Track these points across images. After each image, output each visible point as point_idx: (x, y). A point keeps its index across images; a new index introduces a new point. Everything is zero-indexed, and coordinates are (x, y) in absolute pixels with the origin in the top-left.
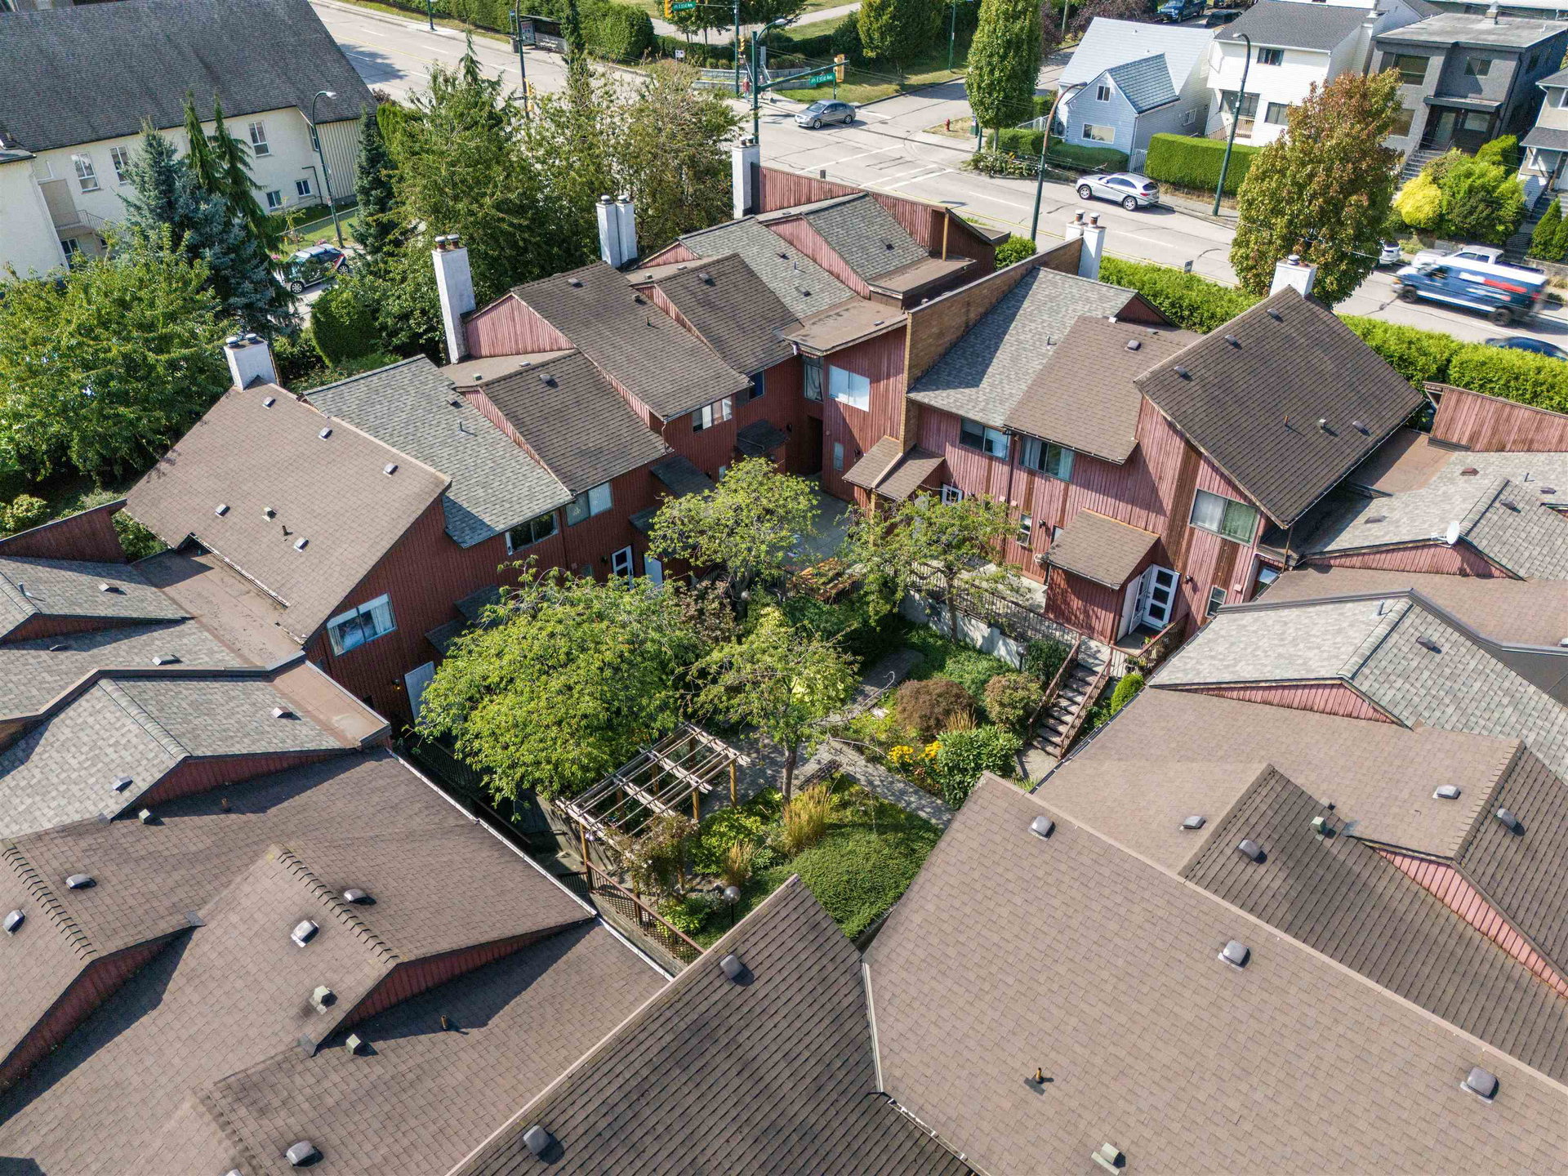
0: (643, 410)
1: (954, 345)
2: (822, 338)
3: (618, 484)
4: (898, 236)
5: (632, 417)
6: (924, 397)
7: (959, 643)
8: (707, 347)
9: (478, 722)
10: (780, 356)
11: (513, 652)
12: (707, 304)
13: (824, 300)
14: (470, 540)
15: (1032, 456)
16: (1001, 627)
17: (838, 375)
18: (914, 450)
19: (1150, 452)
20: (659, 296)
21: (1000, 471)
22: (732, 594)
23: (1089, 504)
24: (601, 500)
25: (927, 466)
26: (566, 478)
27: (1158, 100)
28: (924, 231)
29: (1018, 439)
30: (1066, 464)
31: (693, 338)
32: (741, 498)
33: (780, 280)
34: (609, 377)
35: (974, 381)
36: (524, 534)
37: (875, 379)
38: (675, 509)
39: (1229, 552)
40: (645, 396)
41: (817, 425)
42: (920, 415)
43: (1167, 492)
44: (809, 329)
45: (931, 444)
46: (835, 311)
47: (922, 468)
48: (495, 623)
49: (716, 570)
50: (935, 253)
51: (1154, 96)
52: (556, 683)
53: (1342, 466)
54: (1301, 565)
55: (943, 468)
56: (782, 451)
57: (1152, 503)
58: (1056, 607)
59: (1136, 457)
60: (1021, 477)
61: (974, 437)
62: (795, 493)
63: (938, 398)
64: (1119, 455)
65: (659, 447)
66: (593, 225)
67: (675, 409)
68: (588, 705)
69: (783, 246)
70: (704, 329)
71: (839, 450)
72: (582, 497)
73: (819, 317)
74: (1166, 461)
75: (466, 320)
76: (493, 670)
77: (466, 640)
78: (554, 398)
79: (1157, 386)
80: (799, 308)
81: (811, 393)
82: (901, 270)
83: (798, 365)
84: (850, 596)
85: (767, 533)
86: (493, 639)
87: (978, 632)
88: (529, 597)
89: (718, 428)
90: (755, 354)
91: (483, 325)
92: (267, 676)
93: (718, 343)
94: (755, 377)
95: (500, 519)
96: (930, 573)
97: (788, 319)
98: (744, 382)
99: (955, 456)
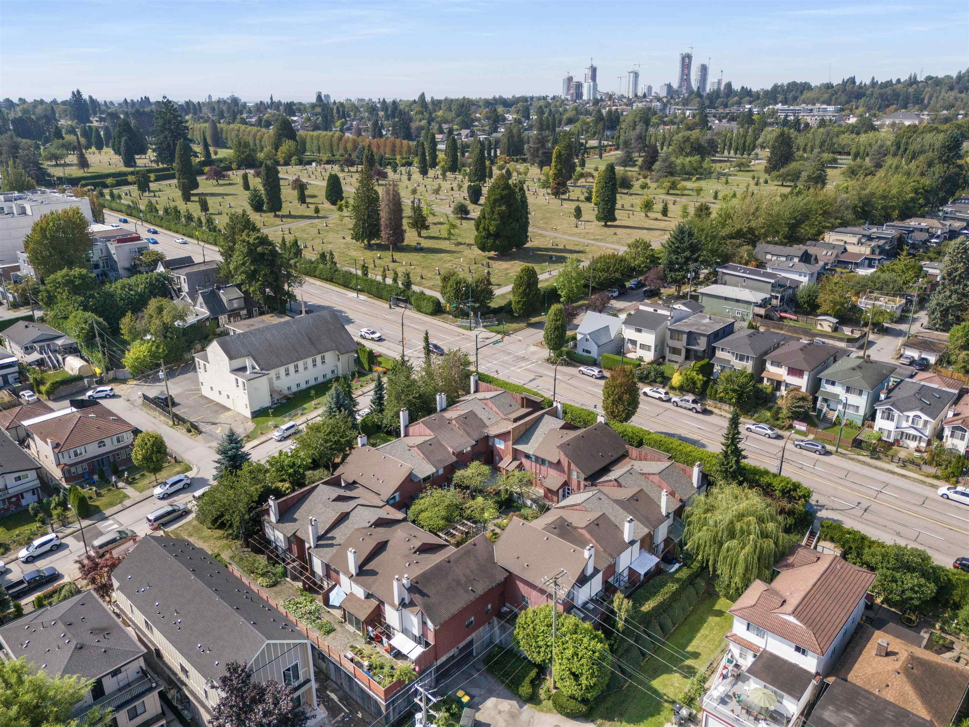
0: (451, 450)
1: (523, 434)
2: (493, 431)
3: (445, 468)
4: (513, 403)
5: (448, 452)
6: (515, 447)
7: (525, 506)
8: (465, 435)
9: (420, 517)
10: (482, 436)
11: (427, 503)
12: (465, 423)
13: (494, 420)
14: (416, 481)
15: (540, 461)
16: (534, 501)
17: (497, 440)
18: (514, 459)
19: (562, 461)
20: (454, 422)
21: (534, 464)
22: (471, 492)
23: (553, 472)
24: (441, 472)
25: (517, 463)
26: (435, 466)
27: (605, 341)
28: (520, 401)
29: (537, 458)
30: (547, 464)
31: (462, 432)
32: (473, 471)
33: (482, 415)
34: (444, 443)
35: (527, 443)
36: (425, 479)
37: (505, 442)
38: (459, 473)
39: (579, 483)
40: (451, 447)
41: (492, 451)
42: (515, 451)
43: (566, 469)
44: (490, 428)
45: (518, 457)
46: (497, 423)
47: (516, 463)
48: (422, 498)
49: (467, 487)
50: (523, 407)
51: (604, 340)
52: (437, 509)
53: (604, 464)
54: (592, 485)
55: (521, 463)
56: (483, 459)
57: (564, 472)
58: (546, 496)
59: (559, 462)
60: (538, 466)
61: (528, 456)
62: (486, 469)
63: (520, 447)
64: (555, 461)
65: (454, 459)
66: (435, 400)
67: (458, 450)
68: (443, 513)
69: (484, 406)
70: (465, 431)
71: (497, 458)
72: (437, 471)
73: (493, 425)
74: (565, 463)
75: (406, 427)
76: (423, 507)
77: (417, 501)
78: (431, 448)
79: (561, 447)
80: (487, 422)
81: (490, 444)
82: (513, 412)
83: (487, 438)
84: (498, 493)
85: (479, 479)
86: (422, 501)
87: (529, 502)
88: (429, 492)
89: (468, 453)
90: (477, 436)
91: (411, 429)
92: (381, 507)
93: (468, 433)
94: (477, 441)
95: (422, 476)
96: (516, 489)
97: (485, 426)
98: (474, 443)
99: (524, 460)
